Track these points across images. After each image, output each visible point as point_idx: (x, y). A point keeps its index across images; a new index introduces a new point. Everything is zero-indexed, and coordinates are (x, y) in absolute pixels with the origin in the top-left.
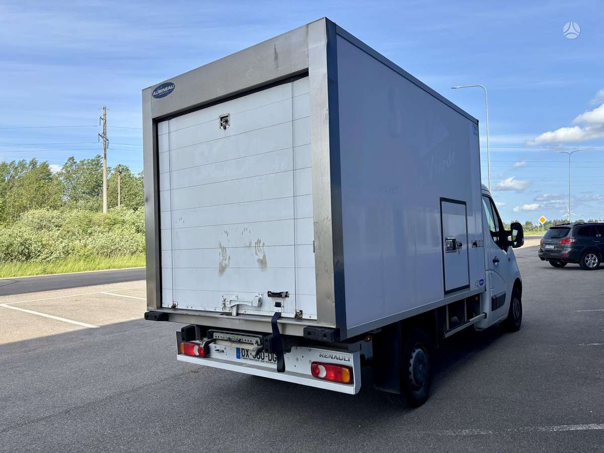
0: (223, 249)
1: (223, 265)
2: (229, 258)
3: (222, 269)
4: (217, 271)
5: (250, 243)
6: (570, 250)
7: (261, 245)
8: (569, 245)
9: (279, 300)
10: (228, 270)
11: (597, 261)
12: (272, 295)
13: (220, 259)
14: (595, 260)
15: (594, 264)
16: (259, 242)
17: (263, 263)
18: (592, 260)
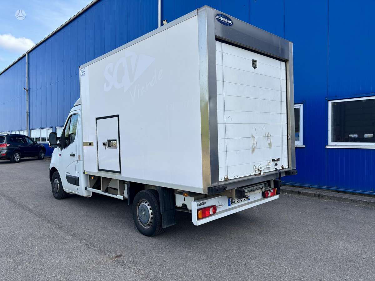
0: (254, 138)
1: (254, 147)
2: (257, 143)
3: (253, 150)
4: (251, 150)
5: (265, 135)
6: (6, 151)
7: (270, 135)
8: (5, 148)
9: (276, 162)
10: (256, 150)
11: (19, 157)
12: (274, 160)
13: (252, 144)
14: (18, 157)
15: (18, 159)
16: (269, 134)
17: (270, 144)
18: (17, 157)
